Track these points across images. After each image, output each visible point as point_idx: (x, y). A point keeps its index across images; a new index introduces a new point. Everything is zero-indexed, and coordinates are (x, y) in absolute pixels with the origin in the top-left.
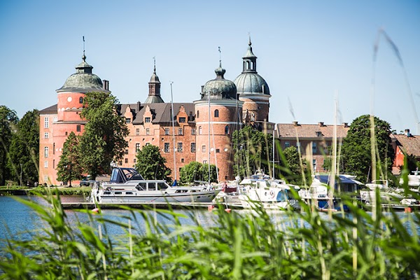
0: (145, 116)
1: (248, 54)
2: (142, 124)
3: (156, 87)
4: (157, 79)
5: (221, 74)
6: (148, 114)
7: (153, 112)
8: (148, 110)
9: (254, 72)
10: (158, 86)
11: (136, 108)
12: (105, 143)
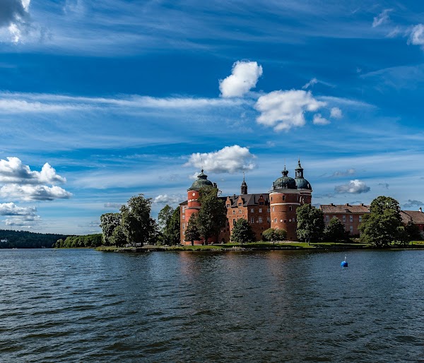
0: (238, 202)
1: (298, 167)
2: (237, 207)
3: (245, 189)
4: (245, 184)
5: (285, 173)
6: (240, 201)
7: (243, 199)
8: (240, 199)
9: (302, 177)
10: (246, 188)
11: (233, 198)
12: (212, 217)
